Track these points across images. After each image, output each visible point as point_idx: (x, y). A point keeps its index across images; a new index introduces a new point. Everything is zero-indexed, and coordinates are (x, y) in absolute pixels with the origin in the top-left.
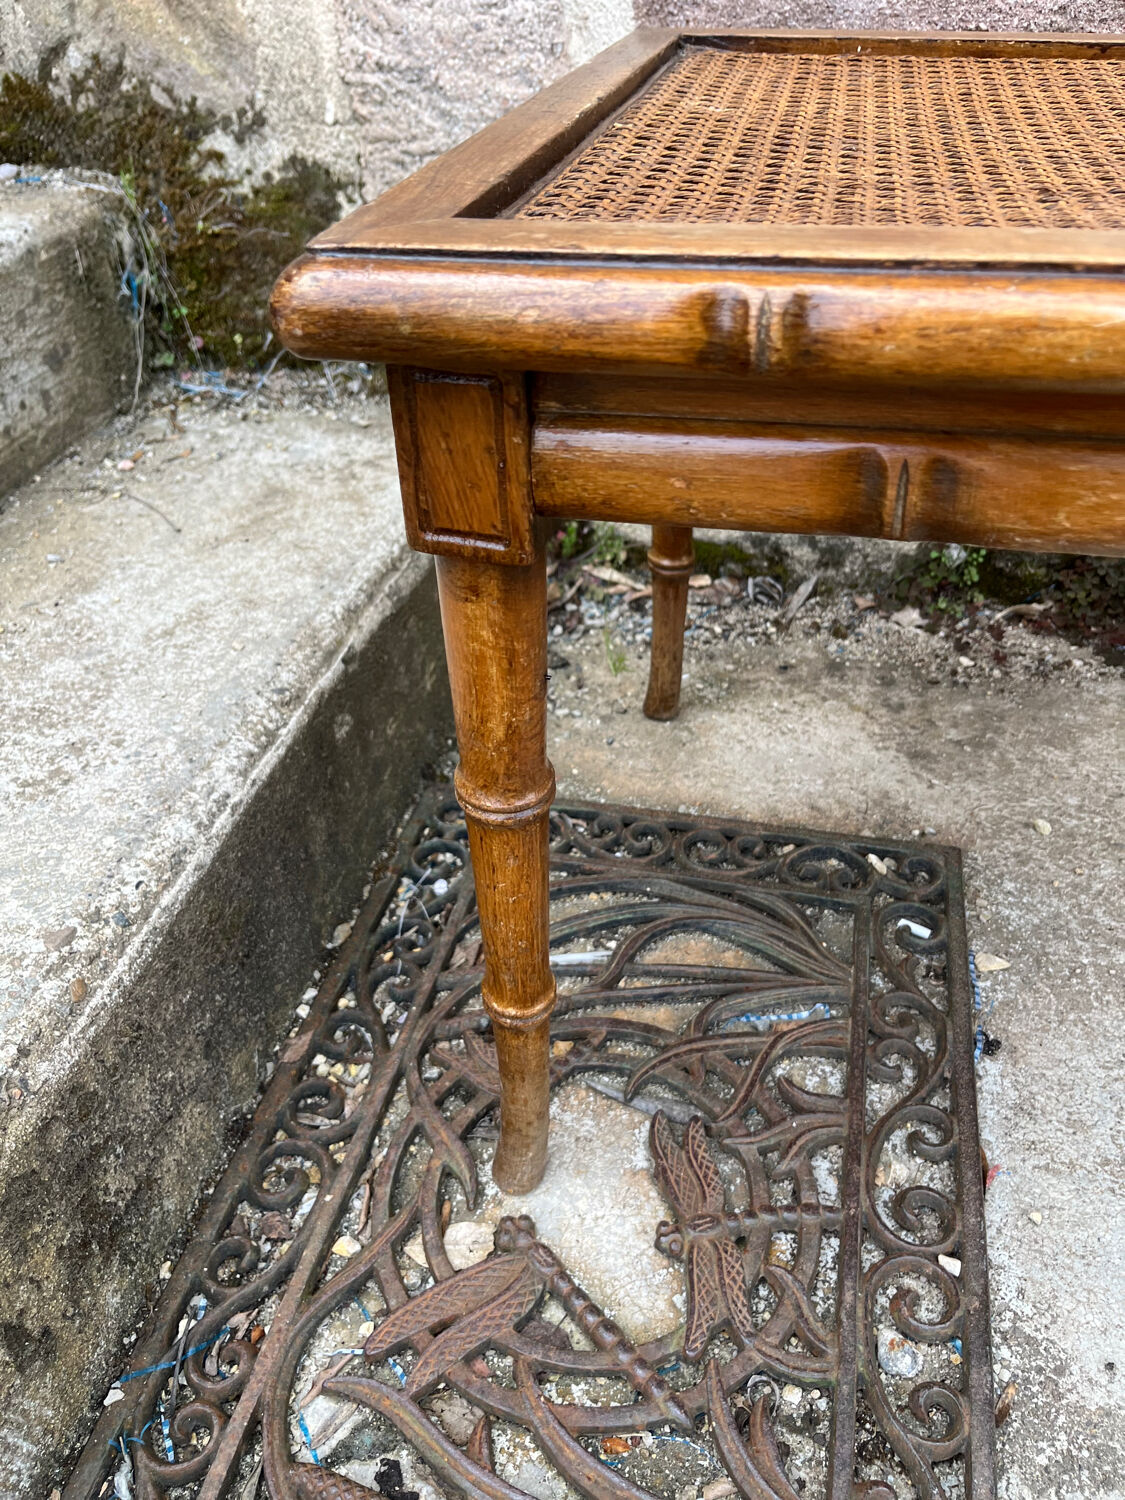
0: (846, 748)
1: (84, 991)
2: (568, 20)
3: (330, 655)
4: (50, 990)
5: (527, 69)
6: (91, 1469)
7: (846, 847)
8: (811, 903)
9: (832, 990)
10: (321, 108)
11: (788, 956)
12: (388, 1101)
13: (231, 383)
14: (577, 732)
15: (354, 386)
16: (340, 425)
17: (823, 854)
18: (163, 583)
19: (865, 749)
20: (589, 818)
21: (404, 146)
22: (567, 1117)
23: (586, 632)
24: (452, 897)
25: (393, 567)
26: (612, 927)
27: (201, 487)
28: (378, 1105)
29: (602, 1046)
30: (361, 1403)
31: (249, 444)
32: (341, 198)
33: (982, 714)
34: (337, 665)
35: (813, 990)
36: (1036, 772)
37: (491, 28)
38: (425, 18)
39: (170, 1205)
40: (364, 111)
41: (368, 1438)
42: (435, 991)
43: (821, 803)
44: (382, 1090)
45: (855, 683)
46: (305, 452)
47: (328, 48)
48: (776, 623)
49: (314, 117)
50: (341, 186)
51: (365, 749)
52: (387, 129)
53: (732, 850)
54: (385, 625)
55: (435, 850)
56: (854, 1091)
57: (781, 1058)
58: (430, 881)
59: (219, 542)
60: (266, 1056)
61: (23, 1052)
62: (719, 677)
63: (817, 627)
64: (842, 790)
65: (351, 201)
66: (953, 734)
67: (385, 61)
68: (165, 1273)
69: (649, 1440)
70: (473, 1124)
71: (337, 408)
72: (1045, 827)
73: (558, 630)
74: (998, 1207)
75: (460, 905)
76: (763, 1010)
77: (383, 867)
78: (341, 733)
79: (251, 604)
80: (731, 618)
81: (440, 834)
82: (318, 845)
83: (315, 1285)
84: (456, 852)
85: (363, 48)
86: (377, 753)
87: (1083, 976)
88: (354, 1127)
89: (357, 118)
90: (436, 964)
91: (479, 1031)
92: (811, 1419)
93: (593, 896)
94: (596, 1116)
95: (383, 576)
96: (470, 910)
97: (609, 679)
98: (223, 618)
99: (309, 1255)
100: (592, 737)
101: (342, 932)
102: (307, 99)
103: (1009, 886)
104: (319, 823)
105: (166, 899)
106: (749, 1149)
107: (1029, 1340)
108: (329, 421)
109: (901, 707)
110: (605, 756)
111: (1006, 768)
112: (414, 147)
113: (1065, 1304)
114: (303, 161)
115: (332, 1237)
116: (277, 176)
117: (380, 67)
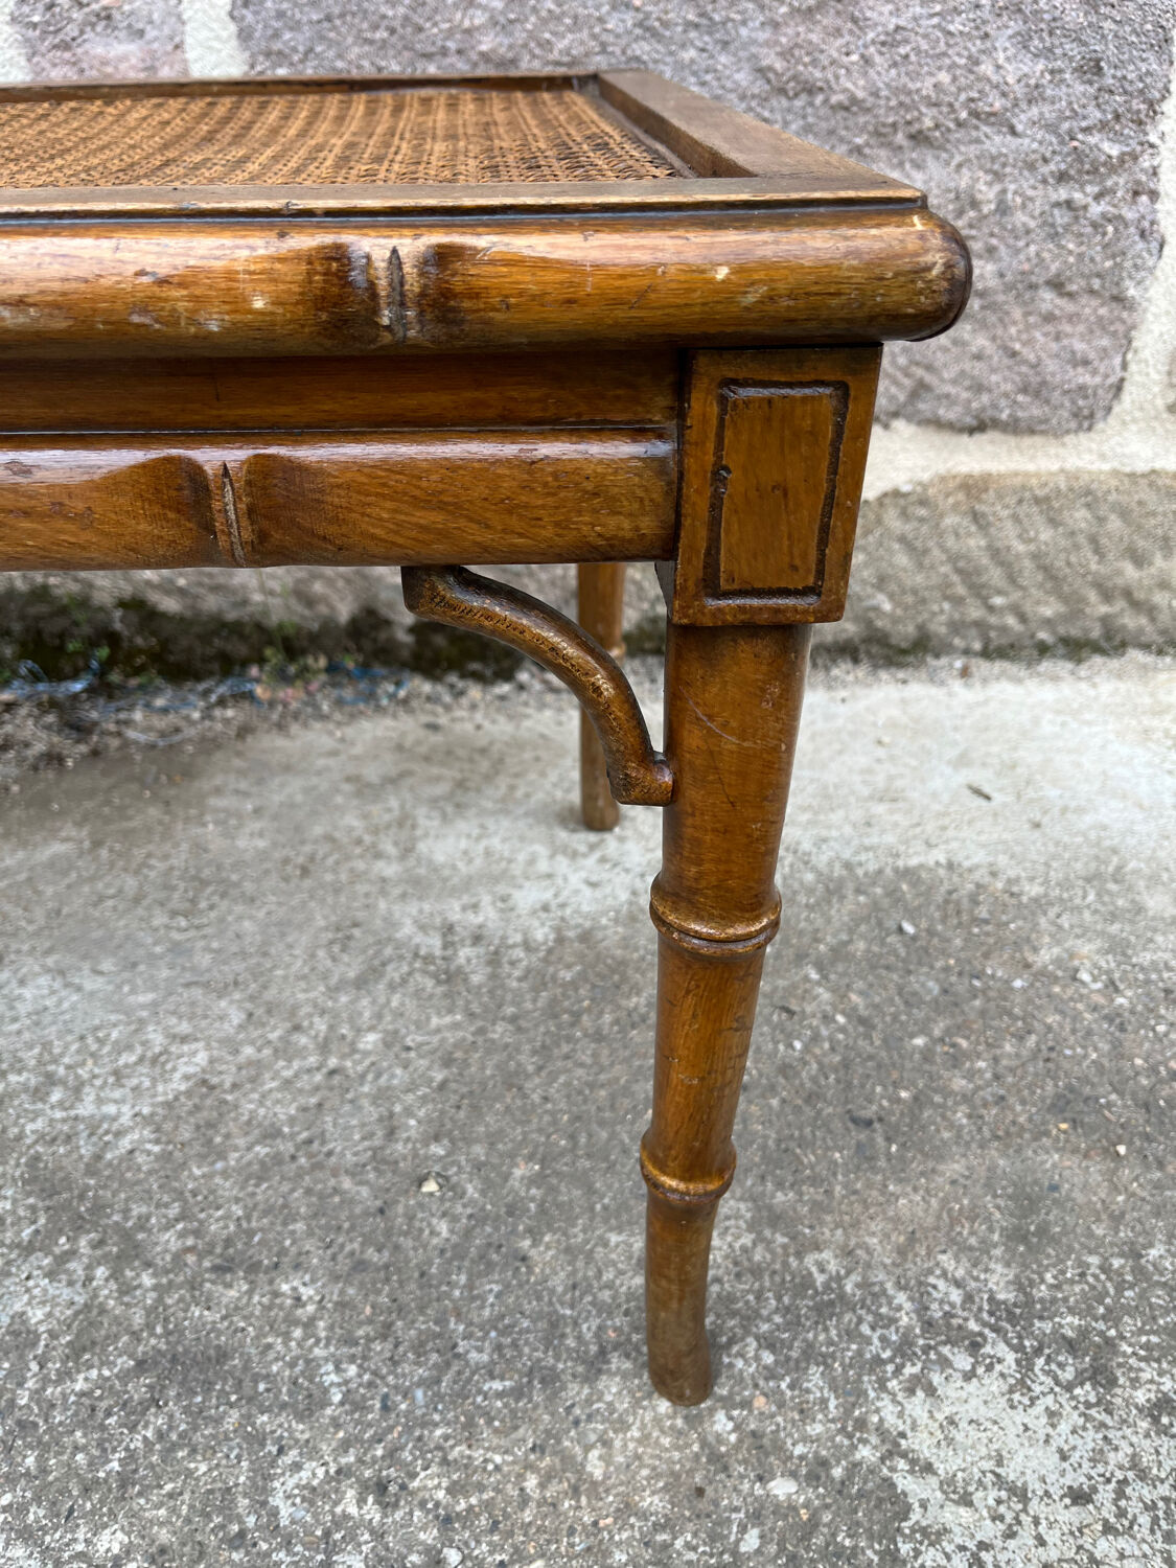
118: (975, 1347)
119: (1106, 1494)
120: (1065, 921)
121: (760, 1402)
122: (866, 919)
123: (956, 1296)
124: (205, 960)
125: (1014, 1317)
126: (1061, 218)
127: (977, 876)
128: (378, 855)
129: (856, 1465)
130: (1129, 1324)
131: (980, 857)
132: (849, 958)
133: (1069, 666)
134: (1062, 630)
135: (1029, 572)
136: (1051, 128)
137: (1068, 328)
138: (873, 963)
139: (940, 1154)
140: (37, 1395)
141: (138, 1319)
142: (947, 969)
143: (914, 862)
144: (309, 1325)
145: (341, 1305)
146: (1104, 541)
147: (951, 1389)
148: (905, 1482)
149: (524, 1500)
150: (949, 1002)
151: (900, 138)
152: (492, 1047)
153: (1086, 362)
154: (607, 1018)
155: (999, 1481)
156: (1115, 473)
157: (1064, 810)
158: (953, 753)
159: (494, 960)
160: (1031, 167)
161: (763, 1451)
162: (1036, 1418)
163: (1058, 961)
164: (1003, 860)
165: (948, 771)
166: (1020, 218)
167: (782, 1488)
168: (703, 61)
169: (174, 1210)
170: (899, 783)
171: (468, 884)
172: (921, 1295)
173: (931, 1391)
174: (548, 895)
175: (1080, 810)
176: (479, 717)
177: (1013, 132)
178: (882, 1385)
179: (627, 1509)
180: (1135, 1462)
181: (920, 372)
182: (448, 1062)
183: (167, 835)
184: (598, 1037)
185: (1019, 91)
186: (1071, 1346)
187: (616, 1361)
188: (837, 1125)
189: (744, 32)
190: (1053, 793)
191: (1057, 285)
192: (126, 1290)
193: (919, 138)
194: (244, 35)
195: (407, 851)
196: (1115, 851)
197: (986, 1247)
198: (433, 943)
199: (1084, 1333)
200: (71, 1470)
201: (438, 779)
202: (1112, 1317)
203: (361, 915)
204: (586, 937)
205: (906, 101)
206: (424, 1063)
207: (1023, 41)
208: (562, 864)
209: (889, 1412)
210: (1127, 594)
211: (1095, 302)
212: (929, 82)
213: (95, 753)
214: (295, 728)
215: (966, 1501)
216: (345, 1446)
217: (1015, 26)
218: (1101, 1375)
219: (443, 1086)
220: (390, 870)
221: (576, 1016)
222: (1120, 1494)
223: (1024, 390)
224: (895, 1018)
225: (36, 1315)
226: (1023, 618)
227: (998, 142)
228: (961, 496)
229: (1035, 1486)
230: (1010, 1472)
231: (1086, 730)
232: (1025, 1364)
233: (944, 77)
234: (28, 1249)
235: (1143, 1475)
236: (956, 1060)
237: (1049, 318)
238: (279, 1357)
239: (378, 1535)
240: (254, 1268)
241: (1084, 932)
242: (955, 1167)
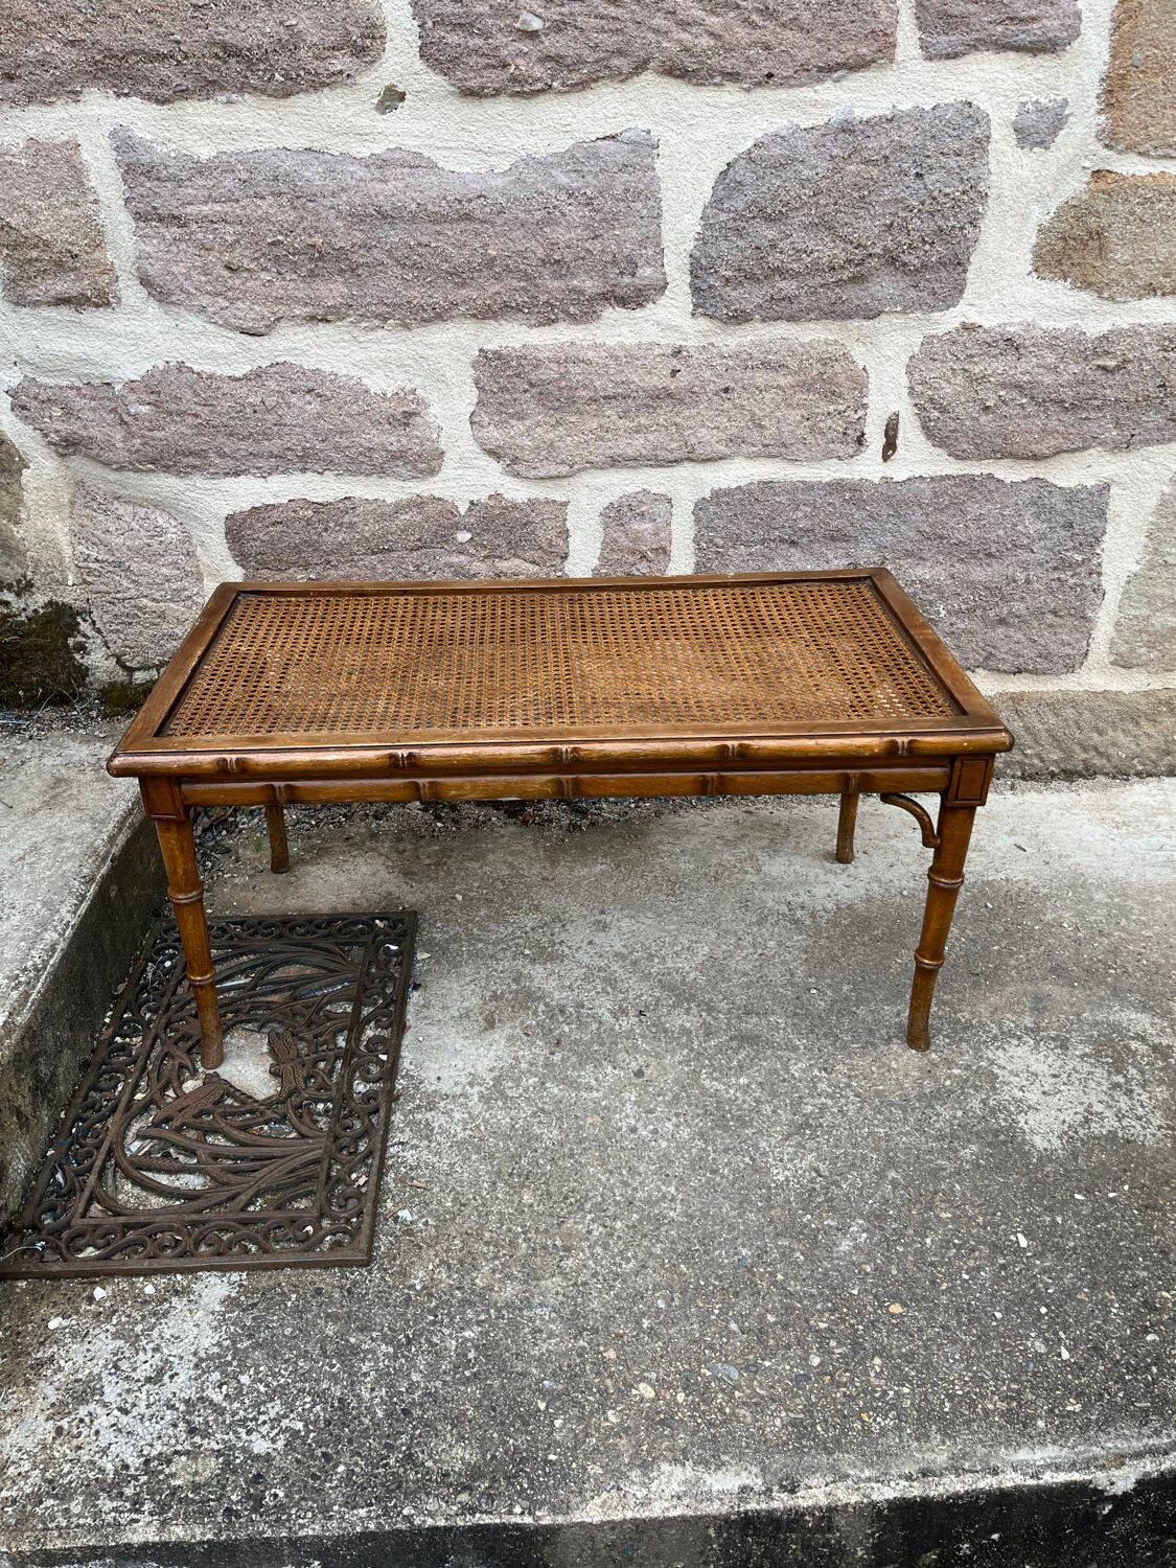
0: (374, 874)
1: (27, 995)
2: (194, 541)
3: (104, 859)
4: (15, 994)
5: (176, 563)
6: (46, 1175)
7: (364, 918)
8: (346, 944)
9: (350, 976)
10: (65, 579)
11: (333, 966)
12: (152, 1047)
13: (18, 718)
14: (236, 885)
15: (94, 714)
16: (89, 738)
17: (356, 923)
18: (12, 835)
19: (383, 874)
20: (241, 923)
21: (113, 595)
22: (233, 1041)
23: (240, 832)
24: (173, 967)
25: (129, 813)
26: (253, 968)
27: (16, 781)
28: (148, 1048)
29: (248, 1012)
30: (153, 1138)
31: (38, 754)
32: (79, 620)
33: (443, 850)
34: (108, 863)
35: (343, 977)
36: (463, 874)
37: (156, 546)
38: (121, 540)
39: (62, 1089)
40: (89, 579)
41: (157, 1147)
42: (169, 1005)
43: (359, 902)
44: (149, 1042)
45: (383, 842)
46: (72, 756)
47: (67, 551)
48: (345, 816)
49: (64, 583)
50: (79, 614)
51: (124, 902)
52: (103, 588)
53: (312, 927)
54: (127, 842)
55: (165, 949)
56: (357, 1010)
57: (327, 1004)
58: (163, 962)
59: (34, 811)
60: (93, 1038)
61: (11, 1014)
62: (313, 848)
63: (367, 815)
64: (369, 894)
65: (85, 620)
66: (427, 861)
67: (100, 558)
68: (62, 1116)
69: (266, 1127)
70: (192, 1048)
71: (85, 727)
72: (459, 897)
73: (224, 832)
74: (408, 1040)
75: (179, 969)
76: (320, 989)
77: (138, 958)
78: (113, 894)
79: (61, 840)
80: (321, 816)
81: (165, 941)
82: (107, 947)
83: (128, 1108)
84: (174, 948)
85: (87, 552)
86: (130, 904)
87: (461, 956)
88: (137, 1057)
89: (85, 582)
90: (169, 994)
91: (191, 1015)
92: (327, 1111)
93: (245, 957)
94: (246, 1038)
95: (125, 819)
96: (184, 971)
97: (254, 856)
98: (48, 848)
99: (125, 1099)
100: (244, 886)
101: (121, 988)
102: (57, 575)
103: (439, 925)
104: (106, 935)
105: (51, 962)
106: (309, 1036)
107: (412, 1077)
108: (82, 736)
109: (404, 851)
110: (251, 895)
111: (449, 873)
112: (118, 596)
113: (427, 1063)
114: (57, 603)
115: (133, 1094)
116: (41, 611)
117: (97, 560)
118: (1019, 1038)
119: (1064, 1076)
120: (1058, 905)
121: (946, 1051)
122: (971, 902)
123: (1012, 1025)
124: (691, 914)
125: (1034, 1031)
126: (1055, 585)
127: (1019, 884)
128: (747, 872)
129: (980, 1067)
130: (1074, 1034)
131: (1020, 877)
132: (965, 917)
133: (1067, 784)
134: (1063, 766)
135: (1044, 738)
136: (1051, 550)
137: (1060, 630)
138: (976, 919)
139: (1005, 985)
140: (700, 1045)
141: (724, 1027)
142: (1007, 922)
143: (991, 878)
144: (784, 1029)
145: (794, 1024)
146: (1082, 723)
147: (1012, 1050)
148: (996, 1070)
149: (873, 1073)
150: (1007, 933)
151: (981, 555)
152: (822, 947)
153: (1069, 644)
154: (866, 938)
155: (1028, 1072)
156: (1086, 692)
157: (1060, 857)
158: (1007, 829)
159: (813, 915)
160: (1041, 565)
161: (949, 1063)
162: (1041, 1057)
163: (1054, 920)
164: (1031, 878)
165: (1005, 837)
166: (1036, 585)
167: (956, 1071)
168: (895, 528)
169: (721, 997)
170: (982, 843)
171: (790, 886)
172: (1000, 1025)
173: (1004, 1049)
174: (829, 891)
175: (1068, 856)
176: (770, 807)
177: (1032, 551)
178: (987, 1048)
179: (906, 1075)
180: (1074, 1069)
181: (990, 649)
182: (806, 952)
183: (647, 863)
184: (864, 944)
185: (1035, 535)
186: (1053, 1039)
187: (894, 1040)
188: (965, 975)
189: (913, 518)
190: (1055, 848)
191: (1054, 613)
192: (715, 1019)
193: (989, 555)
194: (698, 521)
195: (759, 871)
196: (1083, 875)
197: (1023, 1012)
198: (784, 909)
199: (1058, 1036)
200: (722, 1065)
201: (761, 838)
202: (1068, 1032)
203: (749, 897)
204: (849, 907)
205: (984, 541)
206: (797, 952)
207: (1038, 516)
208: (831, 877)
209: (990, 1055)
210: (1096, 748)
211: (1072, 619)
212: (994, 534)
213: (593, 824)
214: (681, 812)
215: (1017, 1076)
216: (810, 1059)
217: (1033, 509)
218: (1064, 1047)
219: (806, 960)
220: (755, 879)
221: (854, 937)
222: (1069, 1075)
223: (1040, 657)
224: (986, 939)
225: (688, 1025)
226: (1042, 760)
227: (1025, 556)
228: (1010, 703)
229: (1039, 1072)
230: (1032, 1069)
231: (1073, 817)
232: (1037, 1043)
233: (1001, 532)
234: (674, 1007)
235: (1077, 1072)
236: (1011, 955)
237: (1051, 626)
238: (778, 1037)
239: (828, 1080)
240: (758, 1014)
241: (1066, 908)
242: (1009, 989)
